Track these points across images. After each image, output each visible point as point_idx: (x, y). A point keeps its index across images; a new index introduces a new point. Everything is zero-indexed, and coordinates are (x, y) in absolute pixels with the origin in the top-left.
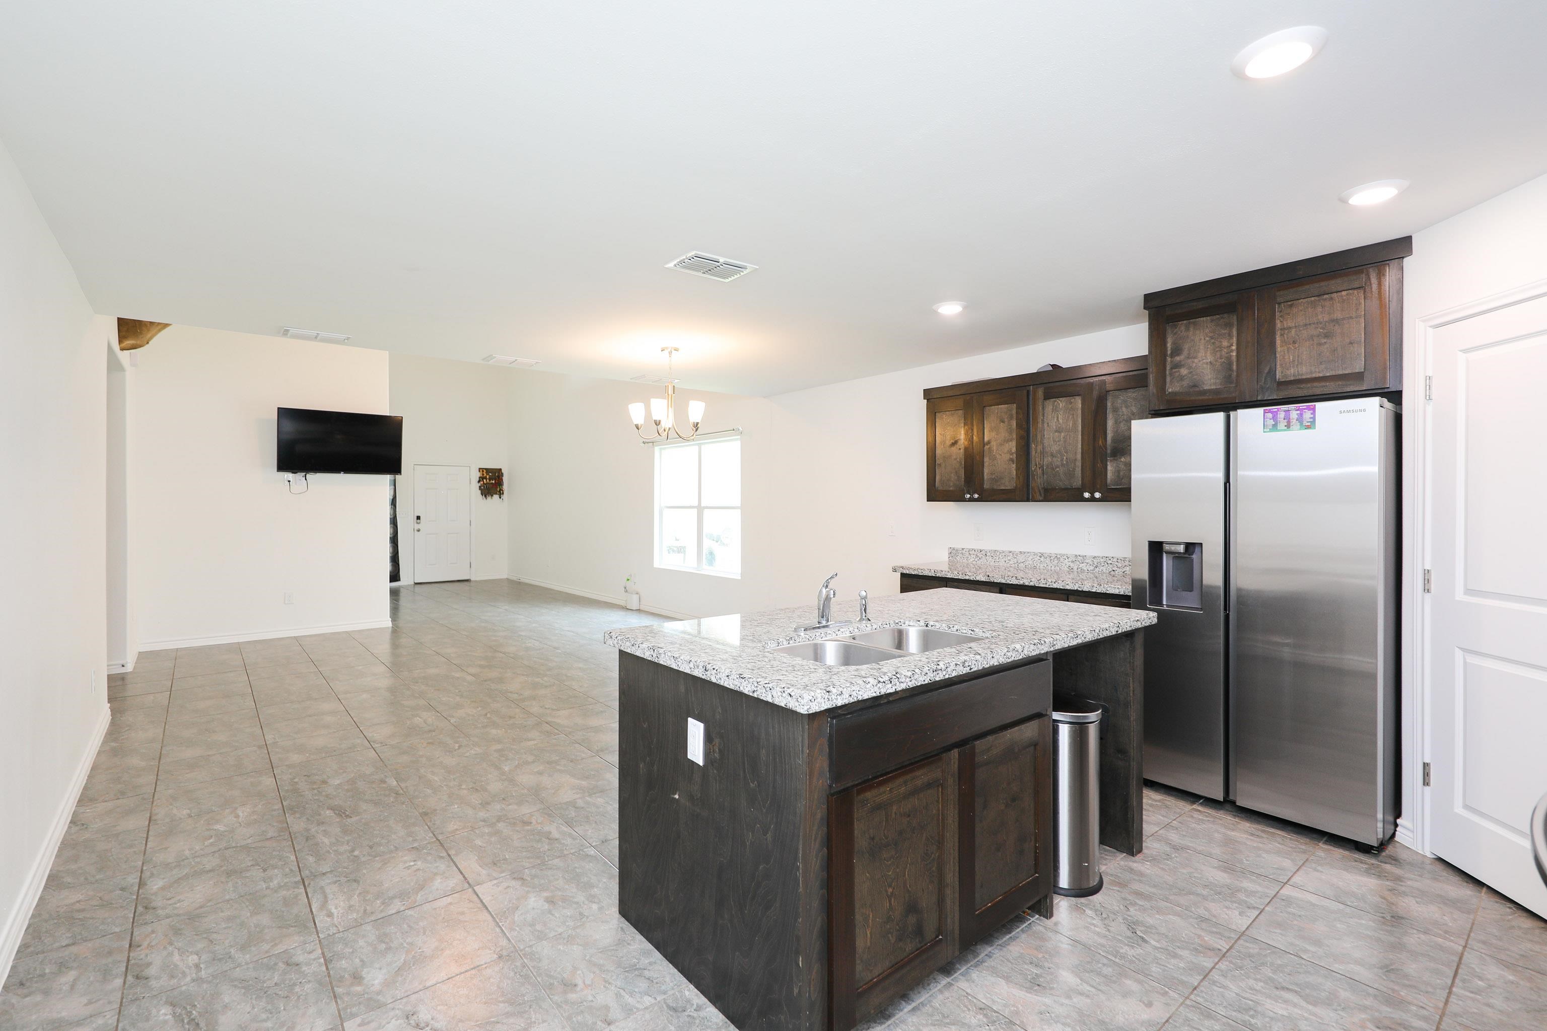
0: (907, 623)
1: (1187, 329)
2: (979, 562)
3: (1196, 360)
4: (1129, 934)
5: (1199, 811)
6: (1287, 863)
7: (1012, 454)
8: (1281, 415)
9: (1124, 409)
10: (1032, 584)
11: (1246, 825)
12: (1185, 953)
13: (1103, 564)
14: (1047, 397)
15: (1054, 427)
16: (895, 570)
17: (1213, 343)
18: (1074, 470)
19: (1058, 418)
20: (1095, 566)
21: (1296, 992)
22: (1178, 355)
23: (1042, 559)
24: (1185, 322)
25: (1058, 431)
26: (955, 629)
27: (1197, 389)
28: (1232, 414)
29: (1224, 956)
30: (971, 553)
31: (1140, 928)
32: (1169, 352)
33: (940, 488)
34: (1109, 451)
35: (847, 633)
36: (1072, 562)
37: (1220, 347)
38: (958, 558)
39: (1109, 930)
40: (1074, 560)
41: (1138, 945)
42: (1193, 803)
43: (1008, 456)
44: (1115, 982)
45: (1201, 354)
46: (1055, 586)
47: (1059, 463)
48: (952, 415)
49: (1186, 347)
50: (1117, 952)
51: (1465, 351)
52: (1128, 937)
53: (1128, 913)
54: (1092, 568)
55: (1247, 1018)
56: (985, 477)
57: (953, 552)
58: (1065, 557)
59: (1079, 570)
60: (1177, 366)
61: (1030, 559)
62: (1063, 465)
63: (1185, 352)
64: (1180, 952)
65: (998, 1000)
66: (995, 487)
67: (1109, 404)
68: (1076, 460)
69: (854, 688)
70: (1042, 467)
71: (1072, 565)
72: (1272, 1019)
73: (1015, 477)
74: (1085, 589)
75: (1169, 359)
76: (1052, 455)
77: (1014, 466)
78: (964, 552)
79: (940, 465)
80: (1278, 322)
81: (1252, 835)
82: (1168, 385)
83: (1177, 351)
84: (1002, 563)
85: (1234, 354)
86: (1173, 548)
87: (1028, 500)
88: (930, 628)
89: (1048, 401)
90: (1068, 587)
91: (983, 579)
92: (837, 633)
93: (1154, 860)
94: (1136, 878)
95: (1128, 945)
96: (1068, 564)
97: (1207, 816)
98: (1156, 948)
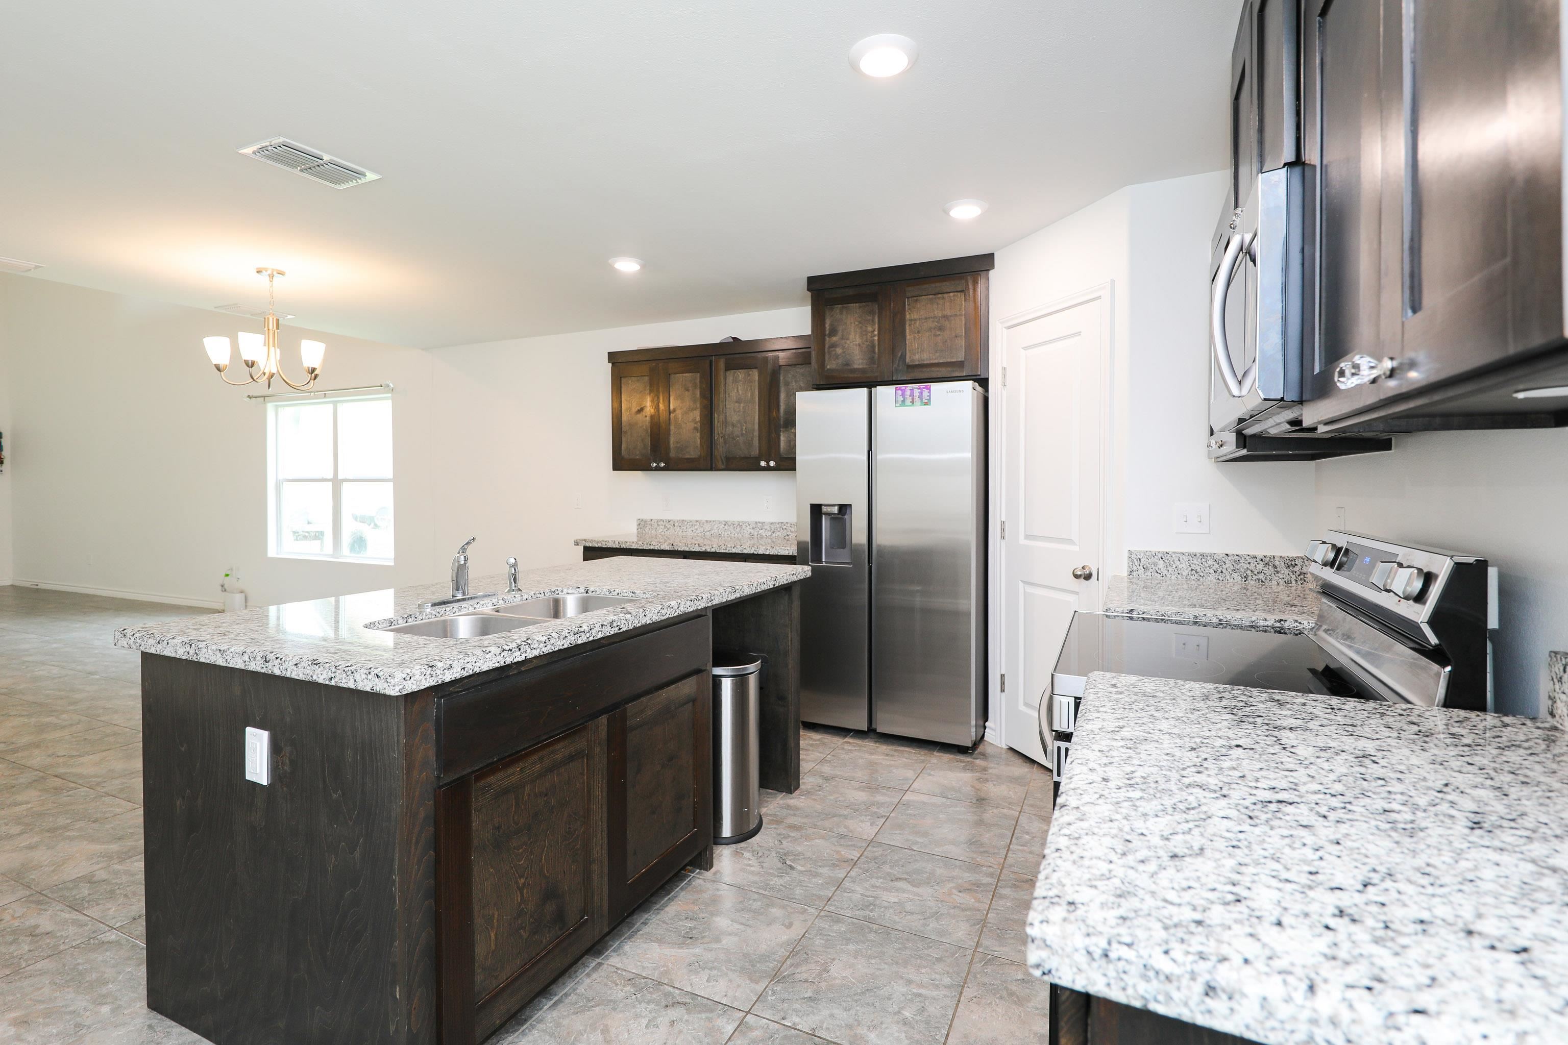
0: (565, 591)
1: (841, 313)
2: (667, 533)
3: (848, 342)
4: (780, 865)
5: (849, 743)
6: (910, 774)
7: (696, 423)
8: (908, 393)
9: (794, 383)
10: (713, 550)
11: (884, 748)
12: (825, 871)
14: (728, 369)
15: (735, 398)
16: (577, 544)
17: (861, 327)
18: (752, 439)
19: (738, 391)
20: (770, 530)
21: (906, 879)
22: (835, 335)
23: (726, 527)
24: (840, 306)
25: (738, 401)
26: (616, 593)
27: (849, 368)
28: (873, 389)
29: (855, 864)
30: (659, 523)
31: (790, 858)
32: (827, 332)
33: (626, 456)
34: (782, 423)
35: (488, 605)
36: (753, 528)
37: (866, 331)
38: (647, 530)
39: (762, 867)
41: (786, 874)
42: (845, 736)
43: (693, 425)
44: (762, 914)
45: (851, 337)
46: (734, 551)
48: (638, 381)
49: (840, 328)
50: (768, 885)
51: (1025, 348)
52: (779, 869)
53: (781, 846)
54: (770, 533)
55: (868, 913)
56: (671, 446)
57: (642, 524)
58: (747, 524)
59: (759, 535)
60: (833, 346)
61: (715, 528)
62: (742, 435)
63: (840, 333)
64: (821, 870)
65: (649, 965)
66: (680, 456)
67: (781, 378)
68: (754, 430)
69: (467, 660)
70: (723, 436)
71: (752, 531)
72: (886, 908)
73: (699, 445)
74: (761, 552)
75: (827, 339)
76: (733, 425)
77: (698, 434)
78: (652, 523)
79: (626, 432)
80: (907, 313)
81: (887, 755)
82: (827, 362)
83: (833, 332)
84: (689, 533)
85: (876, 338)
86: (829, 510)
87: (711, 469)
88: (590, 594)
89: (729, 372)
90: (745, 552)
91: (668, 548)
92: (475, 606)
93: (808, 793)
94: (792, 813)
95: (778, 876)
96: (749, 531)
97: (855, 746)
98: (801, 872)
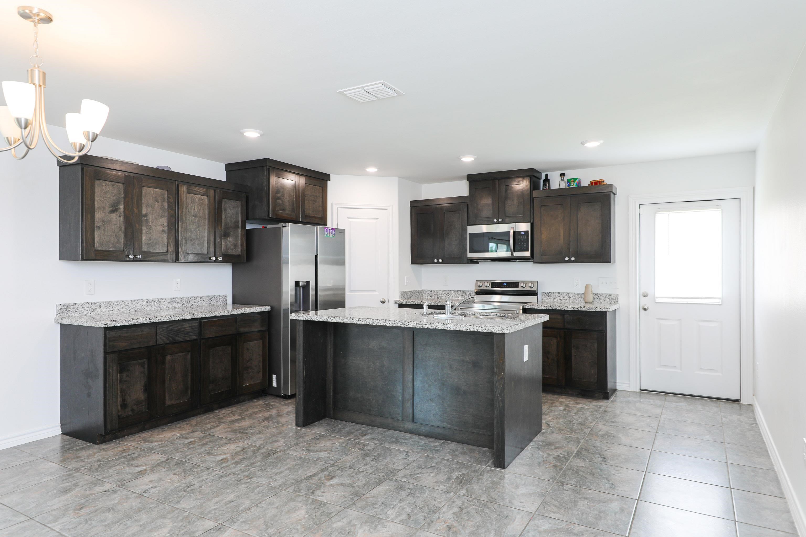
2: (93, 314)
3: (284, 198)
7: (165, 227)
9: (229, 211)
13: (187, 302)
15: (192, 213)
17: (289, 192)
18: (204, 242)
19: (194, 207)
20: (182, 303)
23: (148, 304)
24: (281, 179)
25: (195, 216)
27: (285, 211)
30: (84, 306)
33: (100, 248)
34: (223, 234)
36: (169, 303)
37: (291, 195)
40: (170, 301)
43: (162, 228)
45: (286, 196)
47: (195, 237)
48: (112, 185)
51: (349, 218)
54: (181, 305)
58: (164, 300)
60: (278, 199)
61: (139, 305)
62: (197, 238)
63: (281, 193)
66: (151, 250)
67: (223, 206)
68: (205, 236)
71: (168, 305)
73: (167, 243)
75: (276, 194)
76: (191, 231)
77: (167, 235)
78: (77, 306)
79: (99, 227)
80: (305, 191)
82: (276, 207)
83: (278, 191)
85: (295, 199)
86: (303, 284)
87: (177, 261)
89: (188, 195)
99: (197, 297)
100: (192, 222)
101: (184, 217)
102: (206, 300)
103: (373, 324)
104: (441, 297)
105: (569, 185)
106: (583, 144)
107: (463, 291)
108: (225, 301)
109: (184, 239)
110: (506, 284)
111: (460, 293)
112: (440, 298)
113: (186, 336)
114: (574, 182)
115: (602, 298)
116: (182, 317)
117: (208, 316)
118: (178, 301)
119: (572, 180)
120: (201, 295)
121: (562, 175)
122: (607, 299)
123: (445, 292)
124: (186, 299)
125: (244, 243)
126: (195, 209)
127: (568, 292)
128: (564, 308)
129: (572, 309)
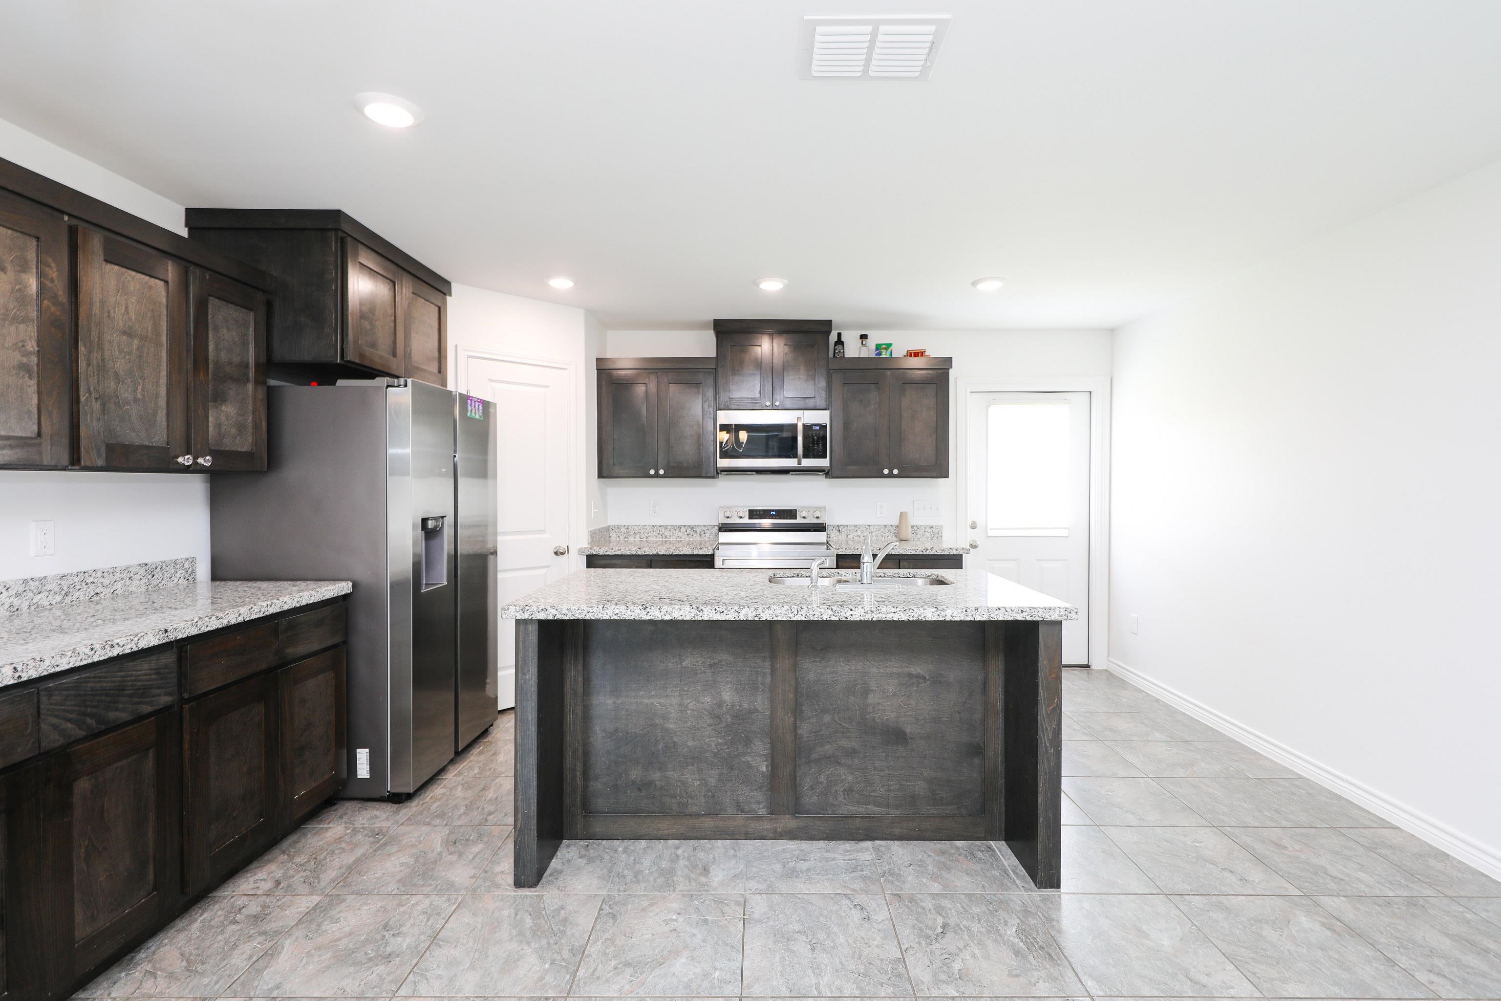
3: (374, 318)
7: (26, 354)
9: (225, 331)
13: (78, 587)
14: (109, 257)
15: (121, 324)
18: (155, 414)
25: (129, 333)
27: (375, 350)
34: (210, 392)
36: (18, 595)
37: (387, 313)
40: (21, 589)
43: (15, 358)
45: (377, 313)
47: (128, 396)
51: (491, 381)
59: (33, 608)
60: (364, 317)
62: (136, 400)
67: (210, 316)
68: (157, 395)
70: (99, 398)
73: (36, 409)
76: (118, 379)
77: (33, 383)
80: (412, 309)
85: (393, 325)
86: (433, 524)
87: (71, 467)
89: (110, 267)
99: (111, 571)
100: (121, 351)
101: (94, 333)
102: (138, 577)
103: (757, 619)
104: (647, 538)
105: (880, 354)
106: (974, 284)
107: (689, 526)
108: (191, 576)
109: (96, 399)
110: (774, 513)
111: (684, 530)
112: (645, 539)
113: (139, 703)
114: (885, 349)
115: (920, 532)
116: (129, 646)
117: (207, 630)
118: (49, 587)
119: (884, 346)
120: (121, 563)
121: (864, 337)
122: (926, 533)
123: (655, 529)
124: (76, 579)
125: (262, 421)
126: (128, 313)
127: (869, 524)
128: (900, 552)
129: (914, 553)
